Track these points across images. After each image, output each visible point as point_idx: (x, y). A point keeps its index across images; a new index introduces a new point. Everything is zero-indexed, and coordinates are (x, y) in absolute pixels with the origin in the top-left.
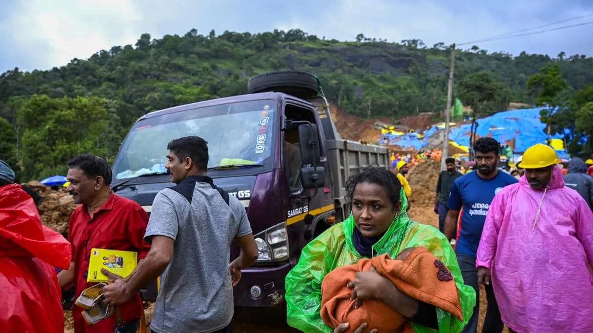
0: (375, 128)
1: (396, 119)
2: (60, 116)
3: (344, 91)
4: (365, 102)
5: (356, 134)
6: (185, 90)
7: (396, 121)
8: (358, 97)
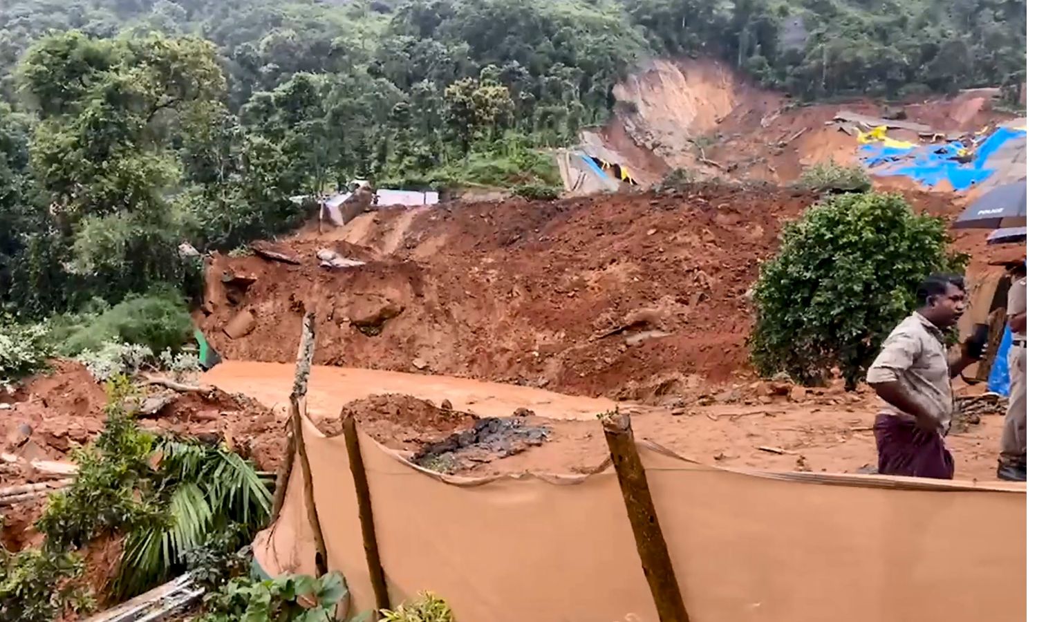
0: (841, 129)
1: (892, 105)
2: (118, 86)
3: (752, 28)
4: (813, 57)
5: (785, 145)
6: (352, 23)
7: (895, 111)
8: (793, 46)
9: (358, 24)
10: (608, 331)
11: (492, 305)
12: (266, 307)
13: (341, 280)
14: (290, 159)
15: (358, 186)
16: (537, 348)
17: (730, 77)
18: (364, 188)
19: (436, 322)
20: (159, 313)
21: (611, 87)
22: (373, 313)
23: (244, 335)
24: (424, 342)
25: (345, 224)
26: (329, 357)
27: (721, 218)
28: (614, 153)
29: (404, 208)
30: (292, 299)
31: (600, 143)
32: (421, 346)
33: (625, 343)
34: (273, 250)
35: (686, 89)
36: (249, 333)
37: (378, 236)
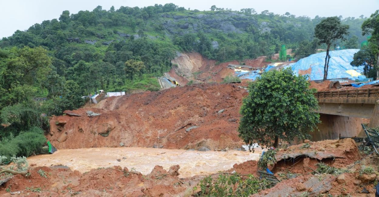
0: (230, 68)
3: (205, 44)
4: (222, 51)
5: (217, 73)
6: (97, 48)
7: (242, 63)
8: (215, 48)
9: (99, 49)
10: (179, 128)
11: (143, 123)
12: (70, 131)
13: (94, 120)
14: (80, 86)
15: (100, 92)
16: (159, 135)
17: (201, 57)
18: (103, 92)
19: (126, 130)
20: (33, 137)
21: (170, 61)
22: (105, 130)
23: (64, 141)
24: (122, 137)
25: (98, 103)
26: (92, 145)
27: (208, 91)
28: (173, 78)
29: (115, 97)
30: (79, 128)
31: (169, 75)
32: (122, 139)
33: (186, 131)
34: (72, 113)
35: (190, 61)
36: (65, 140)
37: (107, 106)
